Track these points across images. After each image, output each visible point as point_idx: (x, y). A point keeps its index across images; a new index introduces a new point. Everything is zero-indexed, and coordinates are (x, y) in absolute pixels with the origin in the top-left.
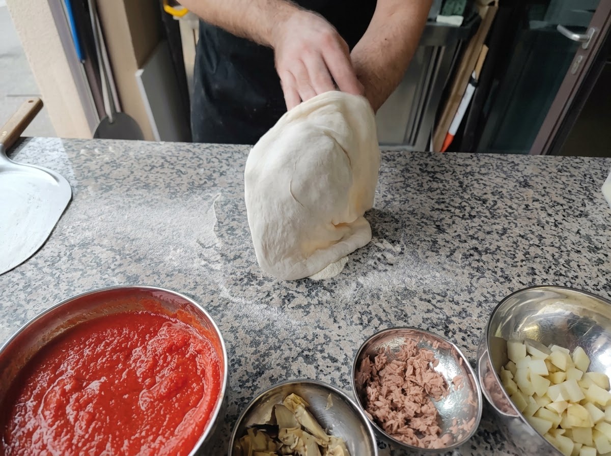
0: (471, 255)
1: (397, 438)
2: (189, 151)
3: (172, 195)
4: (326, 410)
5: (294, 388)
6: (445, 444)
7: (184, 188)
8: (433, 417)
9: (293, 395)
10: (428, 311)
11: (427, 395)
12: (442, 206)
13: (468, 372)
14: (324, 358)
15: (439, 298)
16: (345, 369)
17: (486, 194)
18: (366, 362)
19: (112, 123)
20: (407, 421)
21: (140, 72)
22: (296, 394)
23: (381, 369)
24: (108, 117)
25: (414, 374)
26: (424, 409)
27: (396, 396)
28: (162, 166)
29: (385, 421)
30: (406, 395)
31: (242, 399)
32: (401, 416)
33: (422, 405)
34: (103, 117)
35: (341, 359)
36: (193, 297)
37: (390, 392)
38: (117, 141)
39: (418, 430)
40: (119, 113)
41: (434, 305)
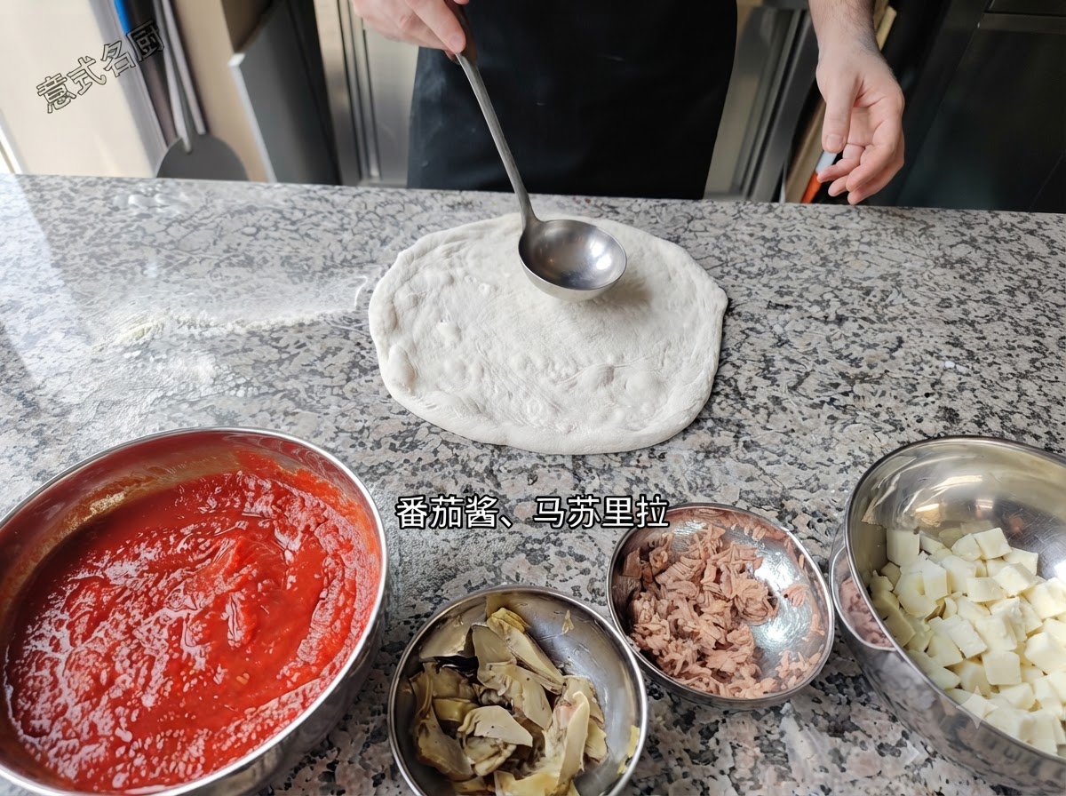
0: (835, 385)
1: (683, 682)
2: (323, 199)
3: (295, 278)
4: (560, 633)
5: (505, 601)
6: (765, 693)
8: (747, 650)
9: (503, 610)
10: (750, 479)
11: (738, 615)
12: (786, 300)
13: (813, 579)
14: (561, 554)
15: (773, 458)
16: (596, 573)
17: (868, 279)
18: (633, 559)
19: (190, 153)
20: (702, 657)
21: (237, 59)
22: (507, 607)
23: (662, 571)
24: (181, 141)
25: (717, 581)
26: (730, 637)
27: (684, 613)
28: (276, 226)
29: (662, 654)
30: (701, 613)
31: (418, 616)
32: (689, 650)
33: (730, 631)
34: (174, 141)
35: (592, 555)
36: (333, 451)
37: (672, 608)
38: (196, 183)
39: (720, 670)
40: (202, 136)
41: (761, 469)
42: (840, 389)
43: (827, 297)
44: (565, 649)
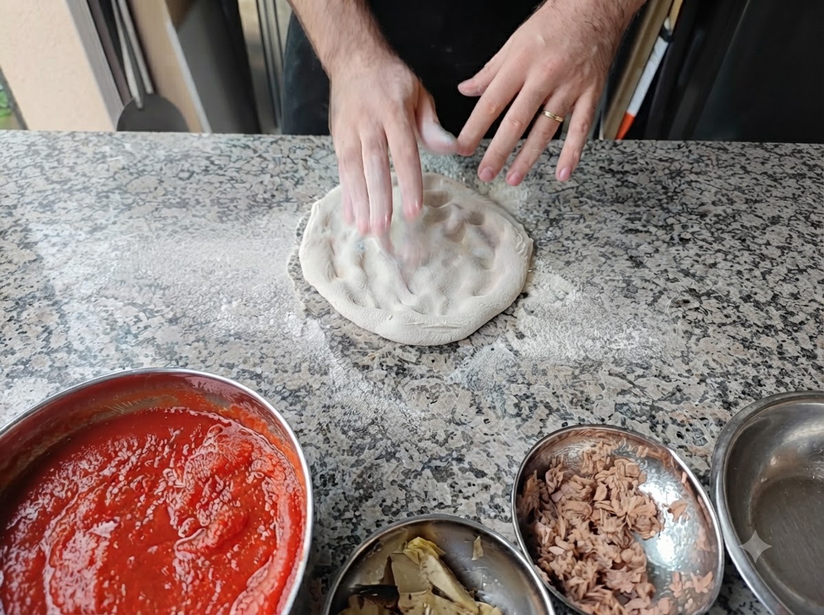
0: (686, 302)
2: (246, 147)
3: (222, 216)
4: (472, 559)
7: (242, 204)
8: (641, 569)
9: (417, 541)
10: (623, 392)
11: (630, 531)
14: (463, 470)
15: (640, 372)
16: (497, 488)
17: (702, 204)
18: (532, 481)
19: (141, 110)
20: (601, 577)
22: (423, 536)
23: (557, 489)
24: (133, 102)
25: (608, 498)
26: (626, 555)
28: (206, 170)
29: (566, 578)
30: (595, 532)
32: (591, 569)
33: (623, 549)
34: (128, 101)
35: (491, 471)
37: (570, 528)
38: (140, 135)
39: (619, 590)
40: (151, 95)
41: (630, 382)
42: (692, 306)
43: (670, 221)
44: (478, 575)
